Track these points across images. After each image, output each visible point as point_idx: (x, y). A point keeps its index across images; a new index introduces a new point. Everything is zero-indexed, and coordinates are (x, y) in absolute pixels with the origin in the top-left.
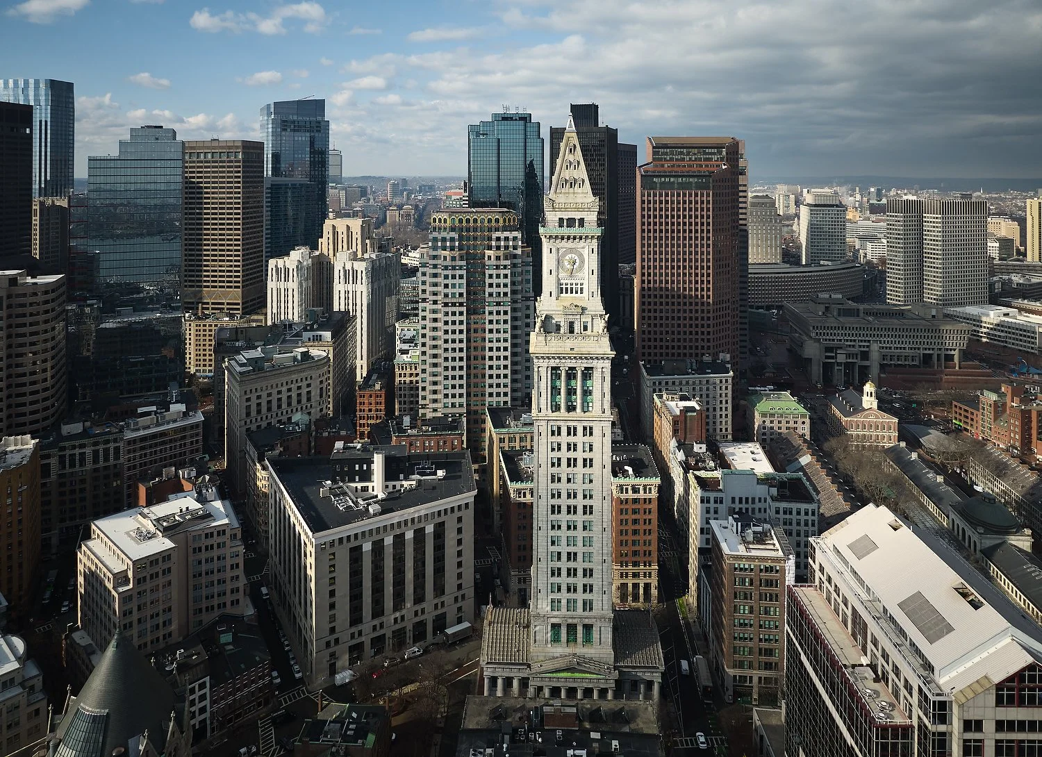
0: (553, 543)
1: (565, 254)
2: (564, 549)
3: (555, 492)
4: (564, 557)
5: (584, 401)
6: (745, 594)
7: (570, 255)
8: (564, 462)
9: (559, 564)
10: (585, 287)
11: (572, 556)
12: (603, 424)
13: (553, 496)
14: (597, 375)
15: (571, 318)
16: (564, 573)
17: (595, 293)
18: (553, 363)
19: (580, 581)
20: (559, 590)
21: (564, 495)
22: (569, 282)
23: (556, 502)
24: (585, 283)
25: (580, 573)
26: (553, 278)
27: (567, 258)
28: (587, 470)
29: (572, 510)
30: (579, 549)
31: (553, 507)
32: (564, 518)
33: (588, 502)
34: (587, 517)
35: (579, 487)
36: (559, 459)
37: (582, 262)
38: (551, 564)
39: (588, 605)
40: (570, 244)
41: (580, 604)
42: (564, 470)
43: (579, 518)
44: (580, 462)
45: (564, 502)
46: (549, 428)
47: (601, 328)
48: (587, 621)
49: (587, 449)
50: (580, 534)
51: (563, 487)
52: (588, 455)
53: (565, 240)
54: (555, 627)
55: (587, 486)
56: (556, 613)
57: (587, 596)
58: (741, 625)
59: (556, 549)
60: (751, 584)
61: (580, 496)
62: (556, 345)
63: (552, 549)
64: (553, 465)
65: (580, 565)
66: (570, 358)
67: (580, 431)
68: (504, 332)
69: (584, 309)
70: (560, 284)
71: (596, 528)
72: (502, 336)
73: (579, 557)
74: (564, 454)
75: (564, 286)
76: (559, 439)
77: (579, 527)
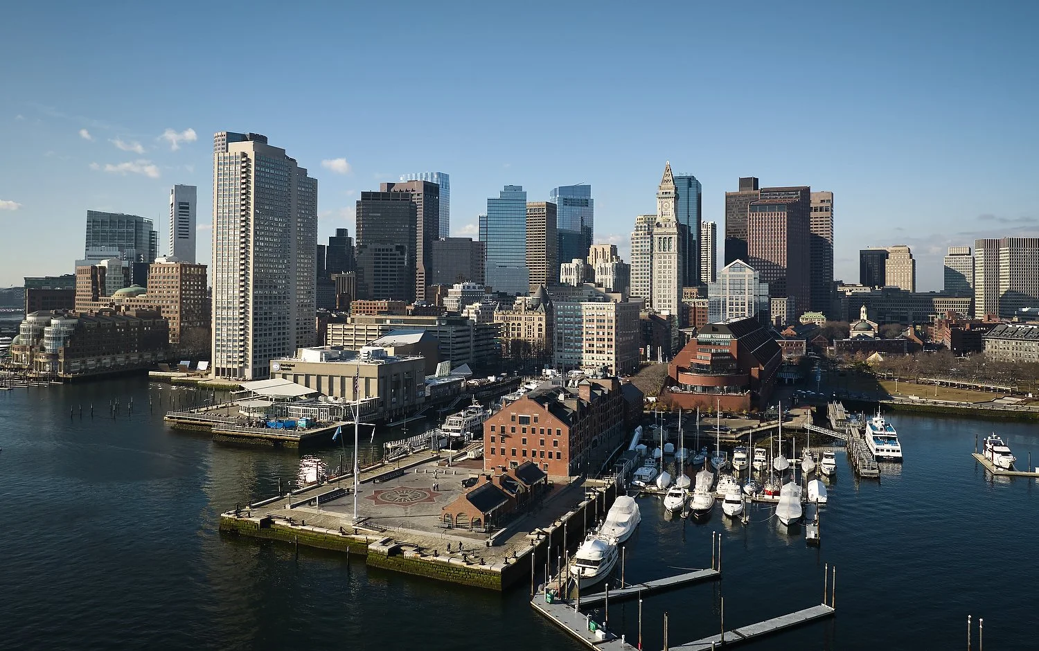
2: (662, 294)
5: (669, 248)
12: (674, 255)
14: (673, 239)
15: (666, 223)
16: (662, 301)
17: (673, 215)
18: (659, 236)
21: (663, 277)
22: (666, 212)
24: (670, 212)
25: (667, 301)
26: (660, 211)
27: (665, 204)
28: (670, 269)
29: (665, 282)
30: (667, 294)
31: (659, 281)
32: (662, 284)
34: (670, 284)
35: (667, 274)
36: (661, 266)
37: (670, 205)
38: (658, 299)
40: (666, 200)
42: (662, 269)
43: (667, 284)
44: (667, 267)
45: (662, 279)
46: (658, 256)
47: (675, 225)
49: (670, 263)
50: (667, 289)
51: (662, 274)
52: (670, 265)
53: (664, 198)
55: (669, 274)
62: (661, 231)
64: (659, 268)
66: (665, 234)
67: (667, 257)
69: (670, 220)
70: (662, 213)
71: (672, 287)
73: (667, 296)
74: (662, 264)
75: (664, 213)
76: (661, 260)
77: (667, 287)
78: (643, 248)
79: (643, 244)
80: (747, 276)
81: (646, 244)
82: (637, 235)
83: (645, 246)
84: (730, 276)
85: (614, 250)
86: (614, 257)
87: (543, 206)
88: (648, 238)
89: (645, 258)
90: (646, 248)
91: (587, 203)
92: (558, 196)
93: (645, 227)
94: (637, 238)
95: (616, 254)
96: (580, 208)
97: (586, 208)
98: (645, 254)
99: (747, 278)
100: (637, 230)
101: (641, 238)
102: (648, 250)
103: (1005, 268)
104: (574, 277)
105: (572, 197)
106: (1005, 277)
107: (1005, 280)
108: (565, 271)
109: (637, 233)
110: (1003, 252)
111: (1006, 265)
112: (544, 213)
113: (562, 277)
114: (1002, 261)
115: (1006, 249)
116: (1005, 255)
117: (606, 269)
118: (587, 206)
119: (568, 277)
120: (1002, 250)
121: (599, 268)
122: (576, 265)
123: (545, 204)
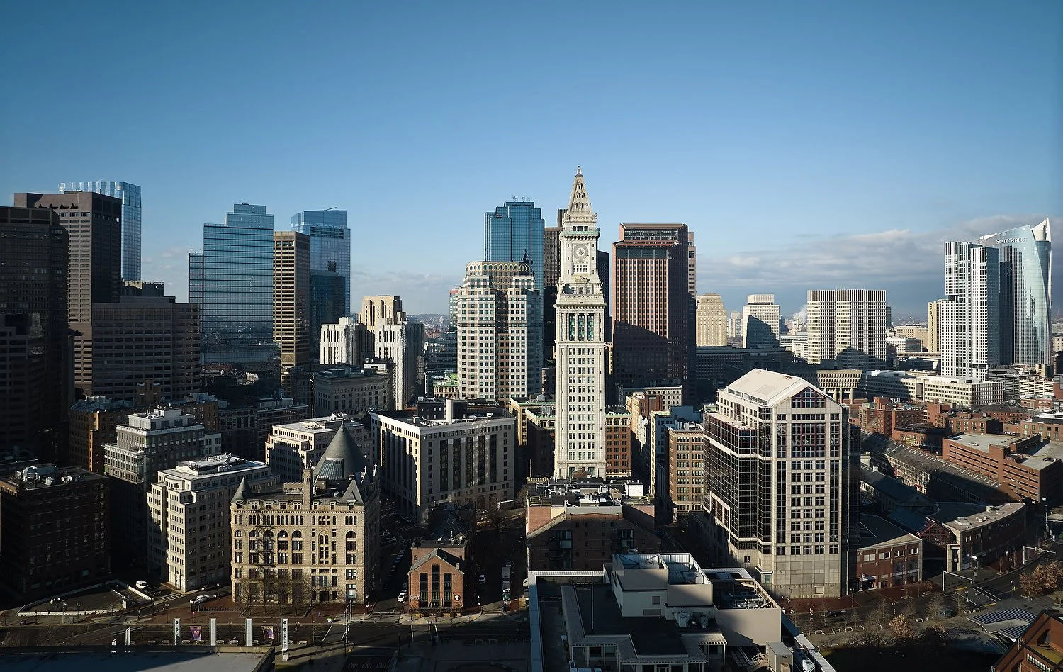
0: (570, 419)
1: (577, 247)
2: (577, 422)
3: (572, 388)
4: (577, 427)
5: (588, 334)
6: (684, 455)
7: (580, 248)
8: (577, 371)
9: (574, 432)
10: (589, 268)
11: (581, 427)
12: (600, 347)
13: (570, 391)
14: (596, 318)
15: (581, 286)
16: (577, 436)
17: (595, 271)
18: (570, 311)
19: (586, 441)
20: (574, 447)
21: (577, 390)
22: (579, 265)
23: (572, 394)
24: (589, 265)
25: (586, 436)
26: (570, 262)
27: (578, 250)
28: (591, 375)
29: (581, 399)
30: (586, 422)
31: (570, 397)
32: (577, 403)
33: (591, 394)
34: (591, 403)
35: (585, 385)
36: (574, 369)
37: (587, 252)
38: (569, 432)
39: (591, 456)
40: (580, 242)
41: (586, 455)
42: (577, 375)
43: (586, 403)
44: (586, 370)
45: (577, 394)
46: (568, 350)
47: (599, 290)
48: (590, 465)
49: (591, 362)
50: (586, 412)
51: (576, 385)
52: (591, 366)
53: (577, 239)
54: (572, 469)
55: (591, 384)
56: (572, 461)
57: (591, 450)
58: (681, 474)
59: (572, 422)
60: (687, 449)
61: (586, 390)
62: (571, 300)
64: (570, 372)
65: (586, 432)
66: (580, 307)
67: (586, 351)
68: (522, 345)
69: (588, 280)
70: (574, 266)
71: (596, 409)
72: (520, 348)
73: (586, 427)
74: (577, 366)
75: (576, 267)
76: (574, 356)
77: (586, 409)
78: (484, 316)
79: (484, 309)
80: (827, 417)
81: (489, 309)
82: (472, 293)
83: (486, 312)
84: (793, 417)
85: (398, 303)
86: (399, 313)
87: (291, 237)
88: (491, 299)
89: (487, 332)
90: (489, 316)
91: (341, 234)
92: (303, 223)
93: (485, 280)
94: (472, 299)
95: (400, 311)
96: (333, 240)
97: (340, 240)
98: (487, 325)
99: (828, 421)
100: (472, 286)
101: (481, 299)
102: (492, 319)
103: (843, 323)
104: (342, 344)
105: (322, 225)
106: (845, 334)
107: (843, 337)
108: (328, 336)
109: (472, 290)
110: (841, 306)
111: (845, 320)
112: (293, 249)
113: (324, 345)
114: (839, 316)
115: (845, 302)
116: (843, 309)
117: (392, 333)
118: (342, 238)
119: (332, 345)
120: (840, 303)
121: (382, 333)
122: (344, 327)
123: (293, 234)
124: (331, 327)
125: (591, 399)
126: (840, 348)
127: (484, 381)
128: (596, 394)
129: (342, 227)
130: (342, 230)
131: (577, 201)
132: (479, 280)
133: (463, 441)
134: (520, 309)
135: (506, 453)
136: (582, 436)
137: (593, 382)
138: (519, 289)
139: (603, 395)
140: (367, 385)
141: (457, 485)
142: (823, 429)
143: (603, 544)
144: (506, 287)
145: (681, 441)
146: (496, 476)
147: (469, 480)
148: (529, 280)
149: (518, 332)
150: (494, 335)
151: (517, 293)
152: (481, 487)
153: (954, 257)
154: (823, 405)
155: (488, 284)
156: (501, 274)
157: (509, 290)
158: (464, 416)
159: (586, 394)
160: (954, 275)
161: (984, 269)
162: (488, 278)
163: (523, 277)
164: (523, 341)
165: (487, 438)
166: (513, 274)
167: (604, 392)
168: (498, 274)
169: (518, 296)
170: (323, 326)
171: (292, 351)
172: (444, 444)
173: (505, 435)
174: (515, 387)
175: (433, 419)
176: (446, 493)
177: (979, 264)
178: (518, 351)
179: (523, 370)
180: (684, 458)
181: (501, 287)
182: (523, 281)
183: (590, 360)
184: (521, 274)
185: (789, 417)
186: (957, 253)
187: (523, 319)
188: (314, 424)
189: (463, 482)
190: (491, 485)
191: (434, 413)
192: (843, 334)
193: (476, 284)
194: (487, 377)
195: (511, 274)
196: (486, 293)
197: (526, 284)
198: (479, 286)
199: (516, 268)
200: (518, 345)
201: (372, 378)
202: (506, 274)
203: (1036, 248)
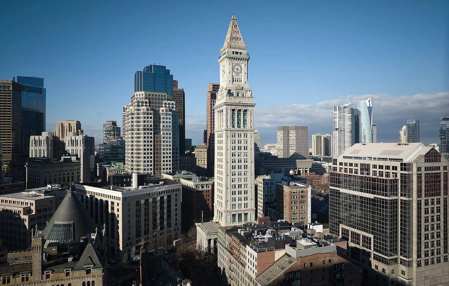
0: (233, 181)
1: (235, 65)
2: (237, 183)
4: (237, 187)
5: (244, 124)
7: (237, 66)
8: (237, 148)
9: (234, 190)
10: (243, 80)
11: (240, 186)
12: (251, 132)
15: (237, 91)
16: (237, 193)
17: (246, 82)
18: (233, 107)
19: (243, 196)
20: (235, 200)
21: (237, 161)
22: (236, 77)
23: (234, 164)
24: (242, 78)
25: (243, 192)
26: (231, 75)
27: (236, 67)
28: (245, 151)
29: (240, 167)
30: (243, 183)
31: (233, 166)
32: (237, 170)
33: (246, 164)
34: (246, 170)
35: (242, 157)
36: (235, 147)
37: (241, 69)
38: (232, 190)
39: (246, 205)
40: (237, 62)
41: (243, 205)
42: (237, 151)
43: (243, 170)
44: (243, 148)
45: (237, 164)
46: (231, 134)
48: (246, 212)
49: (245, 143)
50: (243, 176)
51: (237, 158)
52: (245, 145)
53: (235, 60)
54: (234, 215)
55: (245, 157)
56: (234, 210)
57: (246, 202)
59: (234, 183)
60: (297, 198)
61: (243, 161)
63: (232, 183)
64: (233, 149)
65: (243, 189)
66: (239, 105)
67: (243, 135)
68: (169, 142)
69: (243, 88)
70: (233, 78)
71: (249, 174)
72: (168, 144)
73: (243, 186)
74: (237, 145)
75: (234, 79)
76: (235, 139)
77: (243, 174)
78: (146, 124)
79: (146, 120)
80: (442, 168)
81: (149, 120)
82: (138, 110)
83: (148, 122)
84: (425, 169)
85: (79, 125)
87: (9, 84)
88: (151, 114)
89: (148, 134)
90: (149, 124)
91: (41, 91)
93: (146, 102)
94: (138, 114)
96: (35, 94)
98: (148, 130)
99: (442, 171)
100: (138, 106)
101: (144, 113)
102: (151, 126)
103: (293, 141)
104: (44, 147)
105: (28, 85)
106: (294, 145)
107: (292, 147)
108: (35, 143)
109: (138, 108)
110: (291, 133)
111: (294, 139)
112: (10, 91)
113: (32, 148)
114: (291, 137)
115: (294, 131)
116: (293, 134)
117: (77, 141)
118: (41, 93)
119: (38, 148)
120: (291, 132)
121: (70, 141)
122: (46, 137)
123: (11, 82)
124: (37, 137)
125: (246, 167)
126: (292, 152)
127: (146, 163)
128: (249, 164)
129: (41, 87)
130: (41, 89)
131: (234, 35)
132: (142, 102)
133: (151, 200)
134: (168, 120)
135: (176, 207)
136: (240, 193)
137: (247, 156)
138: (168, 109)
139: (253, 165)
140: (65, 168)
141: (147, 232)
142: (439, 177)
143: (323, 279)
144: (159, 107)
145: (293, 193)
146: (170, 223)
147: (155, 227)
148: (172, 104)
149: (167, 134)
150: (152, 136)
151: (166, 111)
152: (161, 232)
153: (337, 112)
154: (440, 161)
155: (148, 104)
156: (156, 99)
157: (161, 109)
158: (145, 184)
159: (243, 164)
160: (337, 120)
161: (350, 117)
162: (148, 101)
163: (169, 102)
164: (170, 140)
165: (165, 198)
166: (163, 99)
167: (253, 162)
168: (154, 99)
169: (167, 113)
170: (31, 137)
171: (10, 153)
172: (138, 204)
173: (176, 195)
174: (165, 167)
175: (124, 186)
176: (140, 238)
177: (348, 115)
178: (167, 146)
179: (170, 157)
180: (295, 203)
181: (156, 107)
182: (169, 104)
183: (245, 141)
184: (168, 100)
185: (423, 169)
186: (339, 110)
187: (170, 126)
188: (33, 193)
189: (151, 229)
190: (168, 229)
191: (125, 183)
192: (293, 145)
193: (140, 104)
194: (148, 161)
195: (162, 100)
196: (148, 110)
197: (171, 106)
198: (142, 106)
199: (165, 96)
200: (167, 142)
201: (68, 164)
202: (159, 99)
203: (367, 109)
